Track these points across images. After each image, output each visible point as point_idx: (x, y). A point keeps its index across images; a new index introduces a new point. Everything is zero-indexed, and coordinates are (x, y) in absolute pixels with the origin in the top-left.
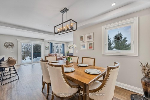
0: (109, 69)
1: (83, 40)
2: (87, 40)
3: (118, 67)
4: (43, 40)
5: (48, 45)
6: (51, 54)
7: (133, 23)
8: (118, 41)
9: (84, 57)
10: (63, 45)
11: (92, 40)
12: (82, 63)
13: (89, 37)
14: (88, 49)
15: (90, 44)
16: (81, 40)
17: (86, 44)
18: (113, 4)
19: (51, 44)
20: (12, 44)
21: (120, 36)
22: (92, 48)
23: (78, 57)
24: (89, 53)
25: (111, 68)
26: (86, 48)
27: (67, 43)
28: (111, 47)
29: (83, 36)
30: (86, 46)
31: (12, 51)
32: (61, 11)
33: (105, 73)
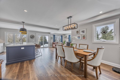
0: (98, 49)
1: (78, 33)
2: (81, 33)
3: (103, 48)
4: (49, 33)
5: (52, 36)
6: (54, 43)
7: (115, 22)
8: (104, 34)
9: (80, 44)
10: (62, 36)
11: (85, 33)
12: (79, 47)
13: (83, 32)
14: (82, 39)
15: (83, 36)
16: (77, 33)
17: (80, 36)
18: (101, 12)
19: (54, 36)
20: (34, 36)
21: (106, 31)
22: (85, 38)
23: (76, 44)
24: (83, 42)
25: (99, 49)
26: (80, 39)
27: (64, 35)
28: (98, 38)
29: (79, 30)
30: (80, 37)
31: (34, 40)
32: (67, 18)
33: (95, 53)
